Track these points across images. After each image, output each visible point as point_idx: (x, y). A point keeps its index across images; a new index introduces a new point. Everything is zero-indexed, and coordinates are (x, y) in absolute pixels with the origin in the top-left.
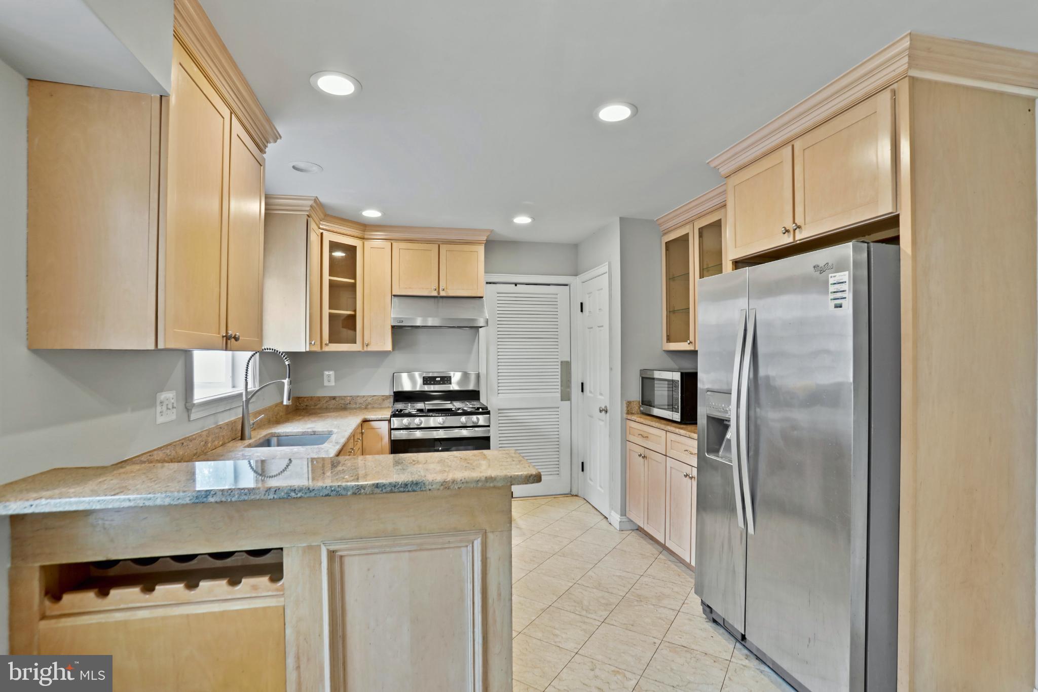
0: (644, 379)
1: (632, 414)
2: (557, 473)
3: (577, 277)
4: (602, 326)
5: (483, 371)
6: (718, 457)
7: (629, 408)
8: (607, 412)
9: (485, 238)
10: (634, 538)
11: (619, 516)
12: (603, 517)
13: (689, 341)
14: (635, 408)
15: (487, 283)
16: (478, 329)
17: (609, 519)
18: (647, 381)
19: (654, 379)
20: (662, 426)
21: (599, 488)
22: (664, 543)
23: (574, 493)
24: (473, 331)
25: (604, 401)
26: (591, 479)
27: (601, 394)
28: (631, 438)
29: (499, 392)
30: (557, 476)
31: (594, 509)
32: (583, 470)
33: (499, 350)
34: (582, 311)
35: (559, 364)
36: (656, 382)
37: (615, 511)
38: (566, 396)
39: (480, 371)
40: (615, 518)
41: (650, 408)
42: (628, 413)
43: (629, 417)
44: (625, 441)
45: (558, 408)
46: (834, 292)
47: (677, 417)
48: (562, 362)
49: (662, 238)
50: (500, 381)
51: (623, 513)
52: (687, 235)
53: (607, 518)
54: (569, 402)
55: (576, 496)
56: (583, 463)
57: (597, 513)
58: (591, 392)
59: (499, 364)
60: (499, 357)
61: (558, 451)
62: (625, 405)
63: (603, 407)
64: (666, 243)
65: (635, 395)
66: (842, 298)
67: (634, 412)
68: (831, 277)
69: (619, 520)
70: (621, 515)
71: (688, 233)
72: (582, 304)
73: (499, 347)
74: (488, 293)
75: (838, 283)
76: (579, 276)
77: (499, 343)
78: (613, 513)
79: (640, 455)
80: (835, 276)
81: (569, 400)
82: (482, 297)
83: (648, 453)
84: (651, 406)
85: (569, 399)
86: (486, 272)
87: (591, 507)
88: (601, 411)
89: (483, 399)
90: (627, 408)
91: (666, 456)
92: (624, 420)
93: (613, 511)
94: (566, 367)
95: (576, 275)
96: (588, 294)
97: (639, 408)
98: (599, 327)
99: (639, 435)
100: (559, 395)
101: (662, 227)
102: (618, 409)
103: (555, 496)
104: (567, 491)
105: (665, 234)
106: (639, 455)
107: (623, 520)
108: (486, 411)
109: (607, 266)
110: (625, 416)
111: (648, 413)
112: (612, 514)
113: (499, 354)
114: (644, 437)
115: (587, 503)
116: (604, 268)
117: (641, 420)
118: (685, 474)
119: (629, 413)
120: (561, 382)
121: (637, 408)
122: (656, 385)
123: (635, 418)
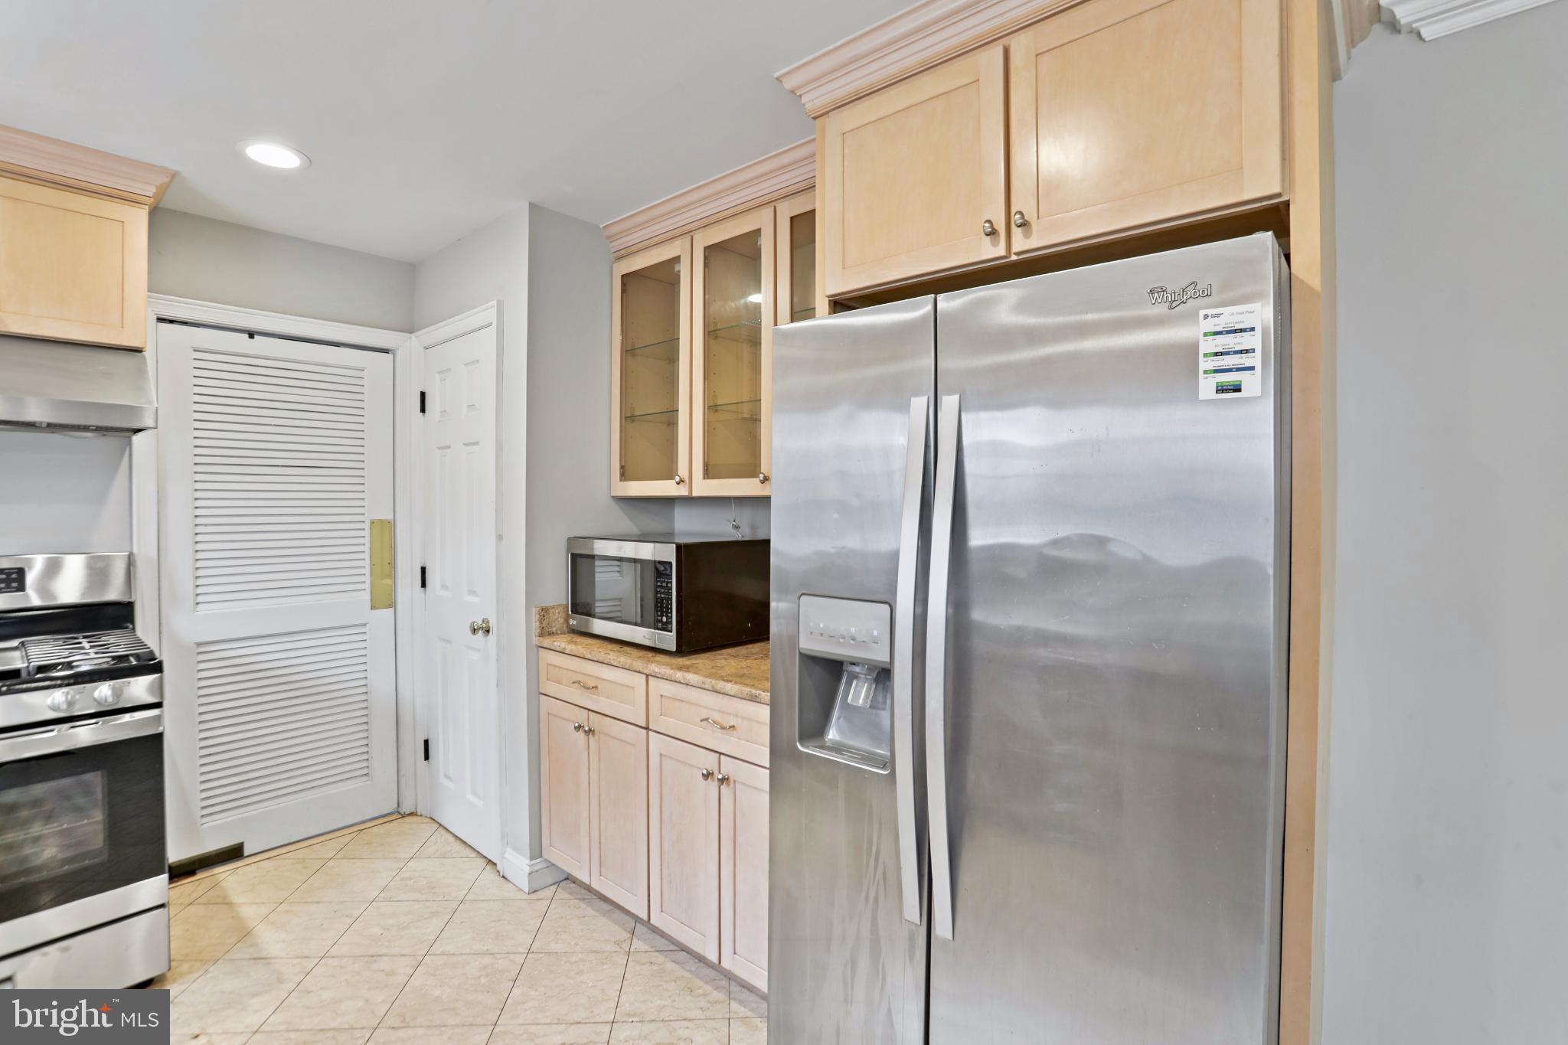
0: (578, 559)
1: (551, 634)
2: (365, 771)
3: (413, 335)
4: (477, 443)
5: (145, 549)
6: (822, 747)
7: (544, 623)
8: (488, 631)
9: (151, 190)
10: (566, 907)
11: (527, 861)
12: (482, 863)
13: (677, 479)
14: (557, 620)
15: (160, 320)
16: (130, 438)
17: (499, 867)
18: (581, 563)
19: (592, 557)
20: (639, 664)
21: (470, 797)
22: (645, 918)
23: (406, 808)
24: (111, 442)
25: (484, 609)
26: (447, 777)
27: (472, 592)
28: (552, 688)
29: (200, 599)
30: (365, 778)
31: (458, 843)
32: (427, 757)
33: (198, 495)
34: (423, 410)
35: (367, 526)
36: (597, 563)
37: (515, 849)
38: (384, 599)
39: (135, 551)
40: (518, 865)
41: (588, 620)
42: (541, 635)
43: (547, 642)
44: (536, 693)
45: (365, 625)
46: (1216, 354)
47: (669, 639)
48: (372, 522)
49: (614, 265)
50: (200, 573)
51: (536, 852)
52: (677, 259)
53: (495, 864)
54: (392, 610)
55: (412, 814)
56: (426, 742)
57: (468, 852)
58: (444, 587)
59: (199, 529)
60: (199, 512)
61: (367, 723)
62: (535, 617)
63: (480, 622)
64: (623, 276)
65: (557, 592)
66: (1238, 370)
67: (554, 629)
68: (1206, 317)
69: (527, 870)
70: (532, 858)
71: (680, 256)
72: (423, 395)
73: (199, 486)
74: (160, 343)
75: (1229, 332)
76: (417, 334)
77: (199, 477)
78: (510, 854)
79: (579, 728)
80: (1218, 315)
81: (390, 606)
82: (138, 350)
83: (595, 721)
84: (590, 615)
85: (392, 604)
86: (152, 288)
87: (452, 839)
88: (474, 631)
89: (145, 628)
90: (541, 623)
91: (647, 728)
92: (534, 651)
93: (509, 850)
94: (385, 532)
95: (411, 332)
96: (440, 372)
97: (567, 621)
98: (466, 445)
99: (574, 683)
100: (366, 596)
101: (614, 244)
102: (518, 625)
103: (359, 827)
104: (391, 806)
105: (619, 259)
106: (575, 728)
107: (536, 868)
108: (150, 665)
109: (495, 310)
110: (536, 640)
111: (583, 630)
112: (507, 855)
113: (199, 503)
114: (589, 688)
115: (441, 829)
116: (487, 314)
117: (570, 648)
118: (705, 772)
119: (544, 633)
120: (372, 565)
121: (561, 620)
122: (597, 569)
123: (563, 645)
